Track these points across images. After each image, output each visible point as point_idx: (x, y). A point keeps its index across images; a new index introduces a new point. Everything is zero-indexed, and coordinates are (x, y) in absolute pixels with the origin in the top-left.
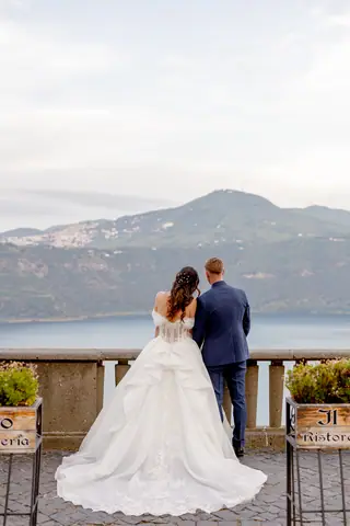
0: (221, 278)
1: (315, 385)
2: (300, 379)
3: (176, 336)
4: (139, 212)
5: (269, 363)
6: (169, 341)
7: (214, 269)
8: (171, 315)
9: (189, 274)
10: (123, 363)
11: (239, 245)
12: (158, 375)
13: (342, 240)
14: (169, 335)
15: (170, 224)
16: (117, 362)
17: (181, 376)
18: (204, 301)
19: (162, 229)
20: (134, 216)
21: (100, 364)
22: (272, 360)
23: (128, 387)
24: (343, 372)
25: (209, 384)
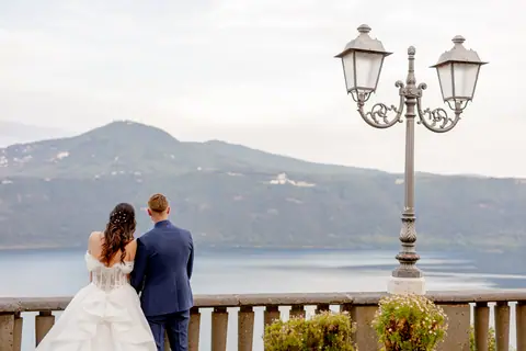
0: (165, 217)
1: (300, 344)
2: (284, 337)
3: (112, 282)
4: (29, 141)
5: (212, 309)
6: (103, 288)
7: (157, 206)
8: (107, 258)
9: (125, 211)
10: (45, 315)
11: (138, 177)
12: (92, 328)
13: (239, 175)
14: (104, 282)
15: (66, 154)
16: (38, 313)
17: (118, 328)
18: (145, 242)
19: (58, 159)
20: (26, 145)
21: (17, 316)
22: (215, 307)
23: (54, 344)
24: (331, 328)
25: (150, 338)
